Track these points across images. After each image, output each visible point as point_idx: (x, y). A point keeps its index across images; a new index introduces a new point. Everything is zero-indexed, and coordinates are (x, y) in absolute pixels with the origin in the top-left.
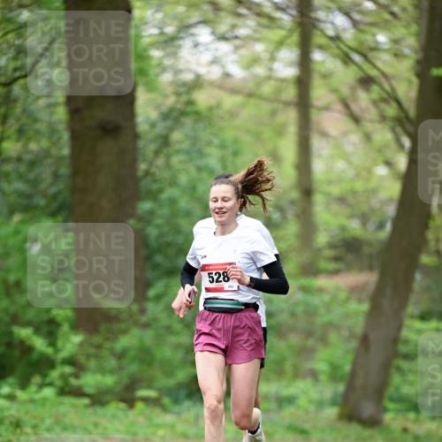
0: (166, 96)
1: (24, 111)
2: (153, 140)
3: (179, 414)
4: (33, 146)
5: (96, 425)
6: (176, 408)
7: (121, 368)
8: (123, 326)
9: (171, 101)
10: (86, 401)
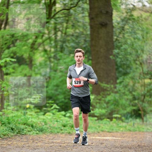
0: (123, 13)
1: (74, 19)
2: (118, 29)
3: (128, 123)
4: (77, 31)
5: (99, 127)
6: (127, 121)
7: (108, 107)
8: (108, 93)
9: (125, 15)
10: (96, 118)
